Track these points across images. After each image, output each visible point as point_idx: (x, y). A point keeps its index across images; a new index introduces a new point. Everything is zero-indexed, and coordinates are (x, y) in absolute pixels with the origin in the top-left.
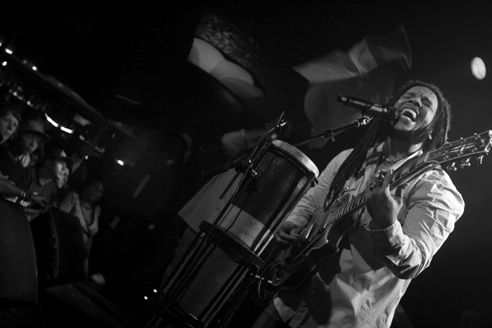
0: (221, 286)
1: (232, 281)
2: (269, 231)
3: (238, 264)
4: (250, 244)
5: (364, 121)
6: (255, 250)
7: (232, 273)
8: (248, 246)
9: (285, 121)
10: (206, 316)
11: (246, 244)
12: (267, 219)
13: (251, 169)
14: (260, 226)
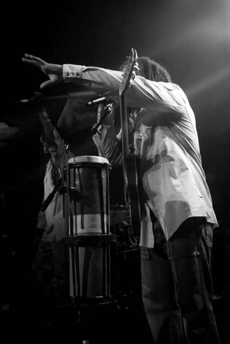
0: (102, 268)
1: (106, 260)
2: (105, 215)
3: (102, 248)
4: (100, 231)
5: (109, 108)
6: (106, 232)
7: (102, 255)
8: (100, 233)
9: (67, 145)
10: (106, 291)
11: (98, 233)
12: (99, 209)
13: (69, 188)
14: (99, 216)
